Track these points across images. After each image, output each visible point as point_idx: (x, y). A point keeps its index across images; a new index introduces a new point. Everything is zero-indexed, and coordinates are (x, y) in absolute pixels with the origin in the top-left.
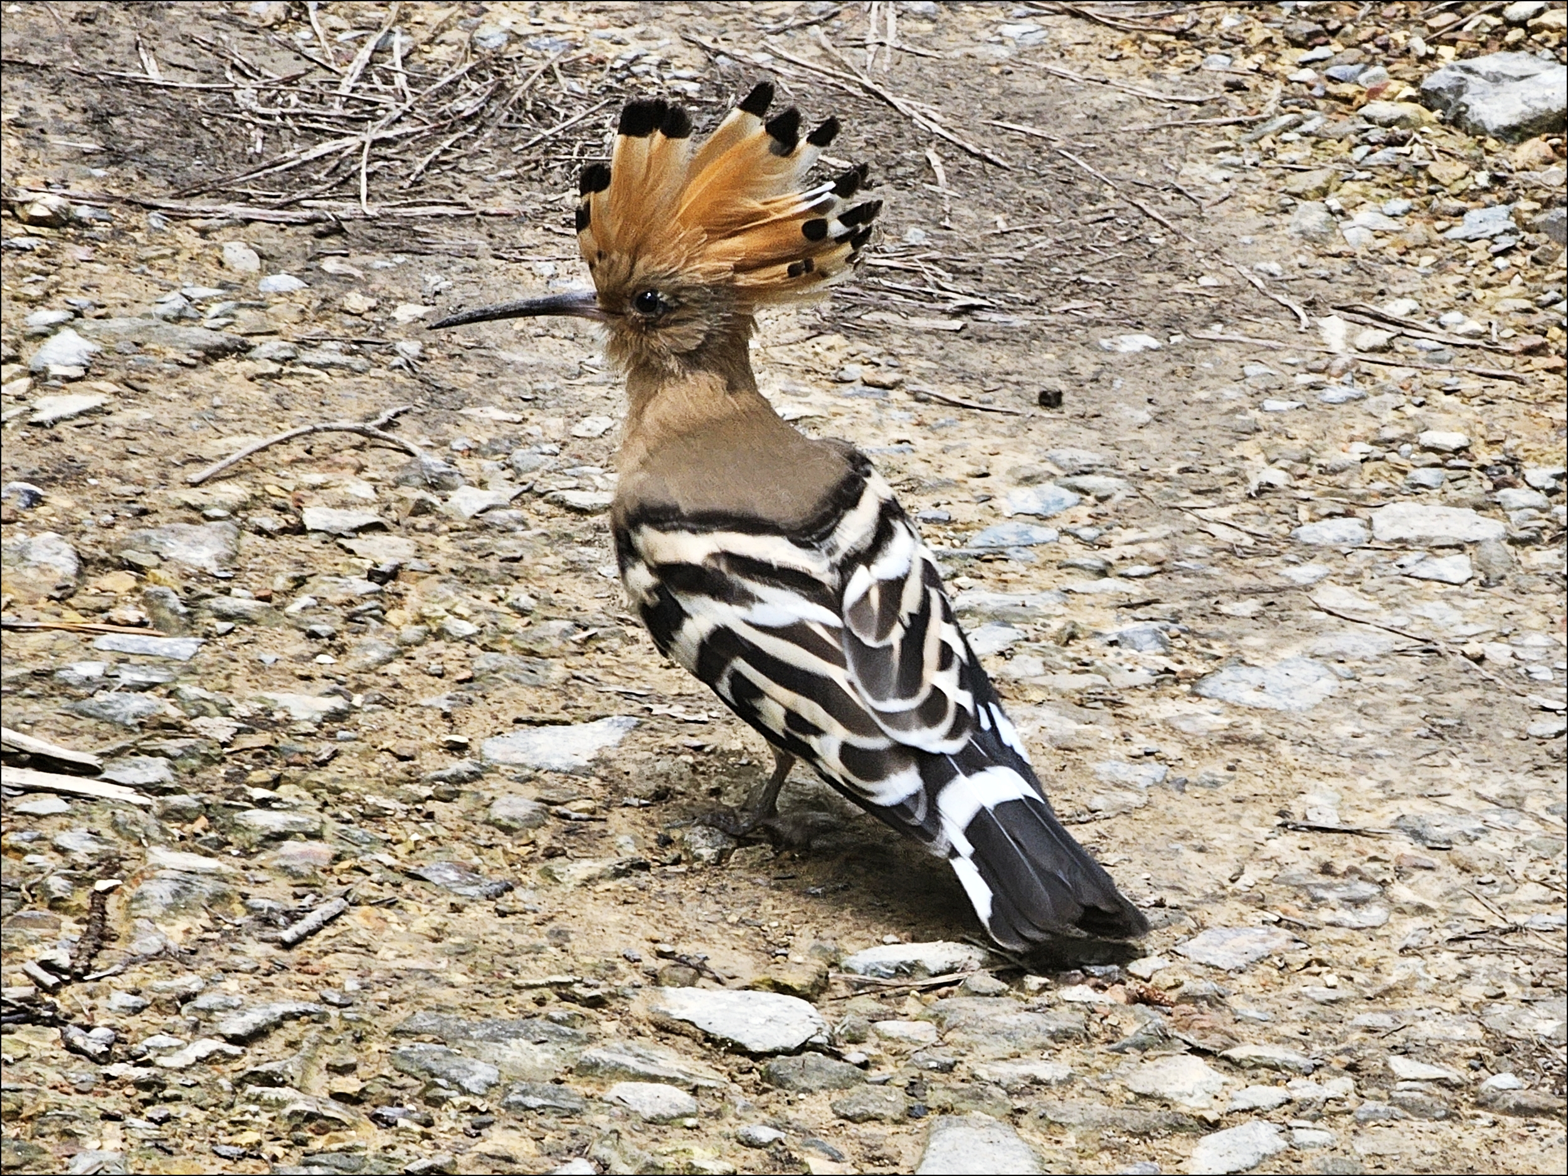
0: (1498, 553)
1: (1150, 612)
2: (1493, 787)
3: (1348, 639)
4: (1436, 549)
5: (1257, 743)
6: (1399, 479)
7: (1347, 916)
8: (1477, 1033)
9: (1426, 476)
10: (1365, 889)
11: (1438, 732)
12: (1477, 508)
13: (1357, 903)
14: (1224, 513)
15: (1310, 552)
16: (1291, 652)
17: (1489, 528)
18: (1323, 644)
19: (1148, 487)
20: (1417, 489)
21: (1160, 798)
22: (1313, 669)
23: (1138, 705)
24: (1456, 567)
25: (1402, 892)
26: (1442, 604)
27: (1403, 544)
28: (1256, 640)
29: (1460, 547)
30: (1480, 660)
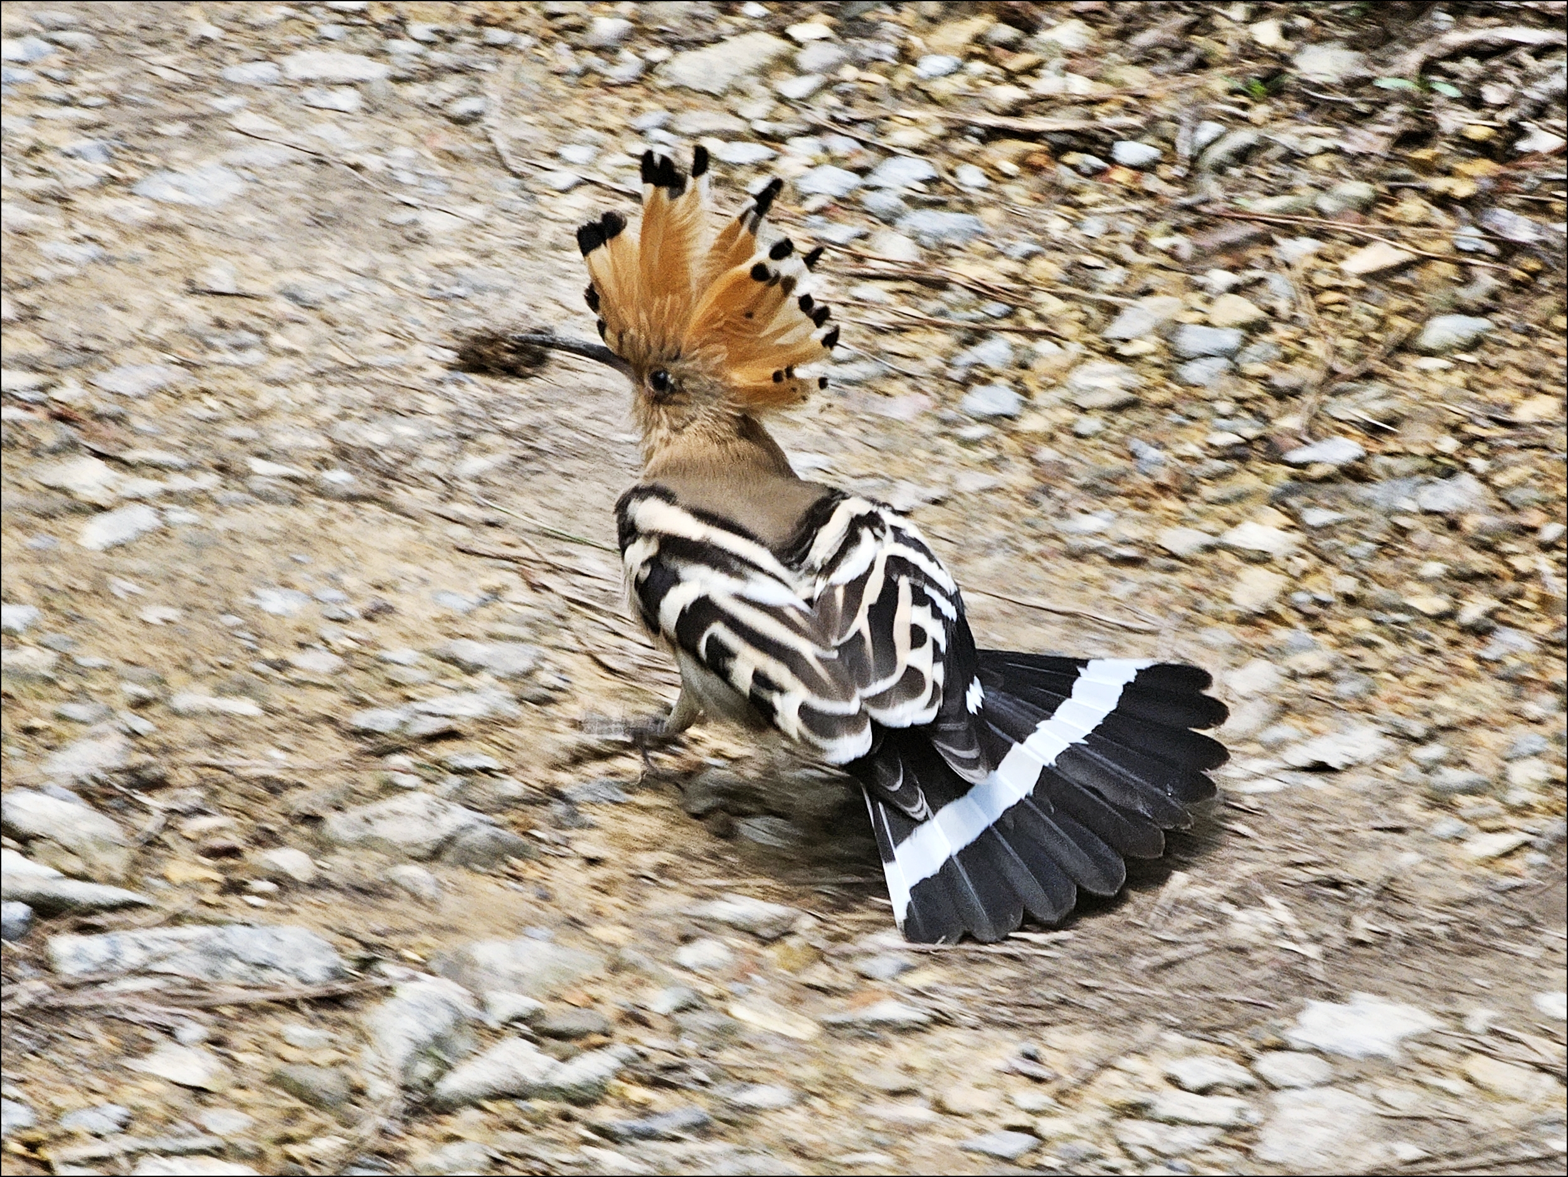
0: (381, 89)
1: (101, 132)
2: (360, 262)
3: (257, 154)
4: (331, 84)
5: (175, 230)
6: (311, 34)
7: (232, 358)
8: (325, 443)
9: (331, 31)
10: (247, 337)
11: (320, 221)
12: (370, 55)
13: (239, 347)
14: (168, 60)
15: (231, 87)
16: (209, 163)
17: (376, 71)
18: (233, 156)
19: (110, 41)
20: (324, 41)
21: (93, 270)
22: (225, 174)
23: (83, 202)
24: (347, 99)
25: (278, 340)
26: (333, 127)
27: (307, 82)
28: (182, 153)
29: (351, 85)
30: (357, 167)
